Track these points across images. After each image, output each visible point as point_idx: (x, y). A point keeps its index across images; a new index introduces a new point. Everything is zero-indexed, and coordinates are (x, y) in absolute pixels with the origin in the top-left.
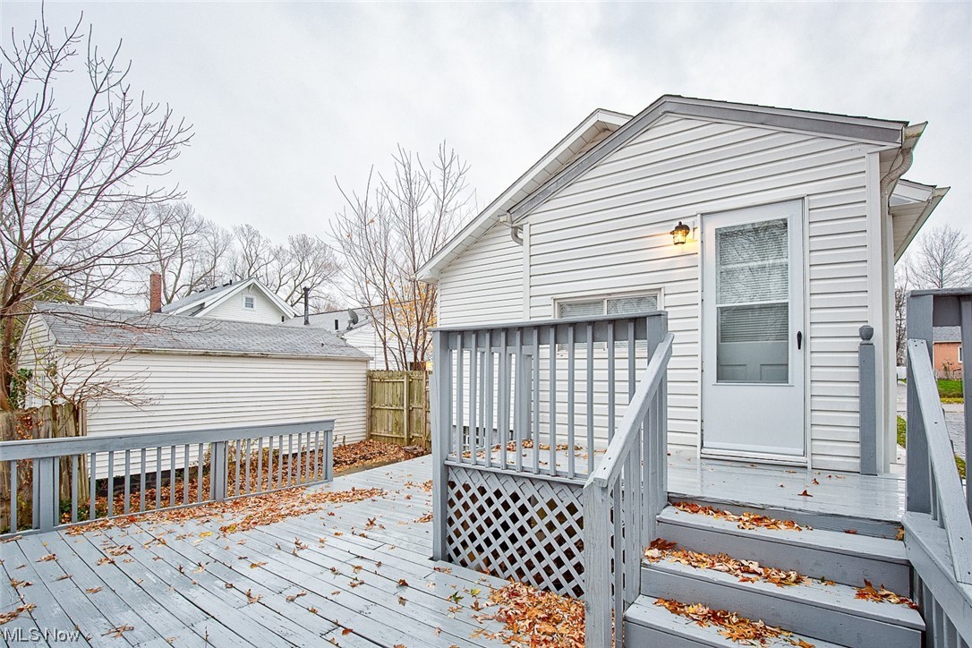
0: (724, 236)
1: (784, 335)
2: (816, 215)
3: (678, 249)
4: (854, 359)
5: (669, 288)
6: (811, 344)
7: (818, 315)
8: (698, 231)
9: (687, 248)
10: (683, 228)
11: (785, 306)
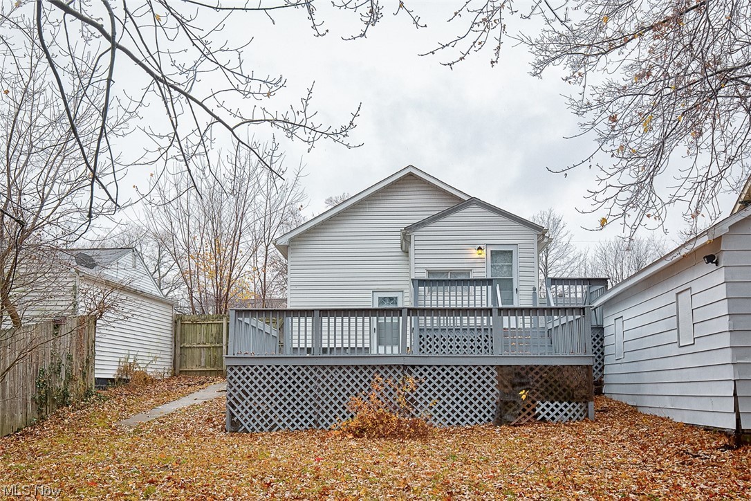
0: (494, 254)
1: (512, 290)
2: (521, 251)
3: (478, 256)
4: (531, 297)
5: (474, 270)
6: (520, 292)
7: (522, 283)
8: (485, 250)
9: (481, 256)
10: (480, 248)
11: (512, 279)
